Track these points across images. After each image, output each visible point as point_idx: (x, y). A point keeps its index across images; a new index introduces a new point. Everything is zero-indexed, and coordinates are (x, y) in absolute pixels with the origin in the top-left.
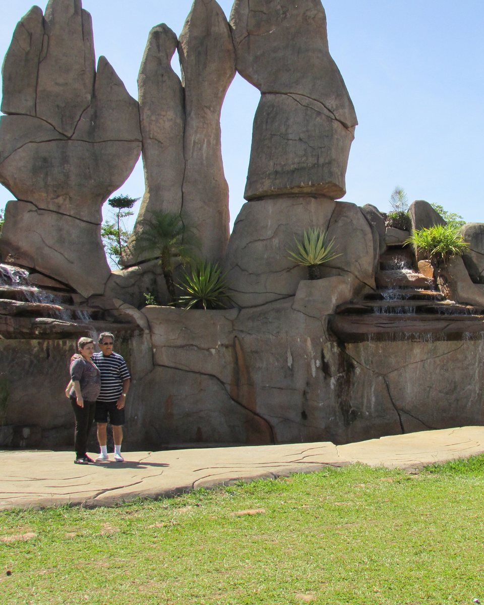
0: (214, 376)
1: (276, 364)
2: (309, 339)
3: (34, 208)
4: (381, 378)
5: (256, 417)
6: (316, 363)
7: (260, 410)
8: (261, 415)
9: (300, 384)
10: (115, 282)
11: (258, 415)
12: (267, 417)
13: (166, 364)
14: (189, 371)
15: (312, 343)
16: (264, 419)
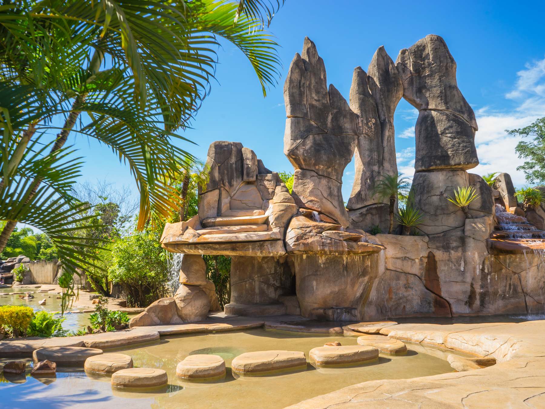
0: (416, 275)
1: (454, 267)
2: (476, 253)
3: (316, 174)
4: (517, 275)
5: (441, 299)
6: (479, 267)
7: (443, 294)
8: (444, 298)
9: (469, 280)
10: (352, 219)
11: (442, 298)
12: (447, 299)
13: (391, 269)
14: (402, 273)
15: (479, 256)
16: (446, 300)
